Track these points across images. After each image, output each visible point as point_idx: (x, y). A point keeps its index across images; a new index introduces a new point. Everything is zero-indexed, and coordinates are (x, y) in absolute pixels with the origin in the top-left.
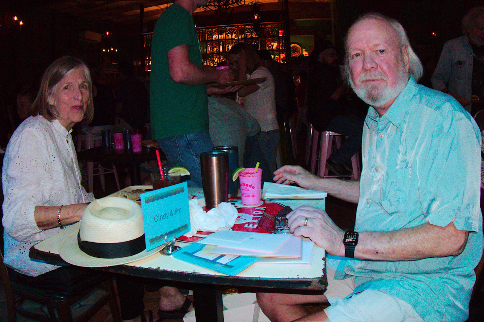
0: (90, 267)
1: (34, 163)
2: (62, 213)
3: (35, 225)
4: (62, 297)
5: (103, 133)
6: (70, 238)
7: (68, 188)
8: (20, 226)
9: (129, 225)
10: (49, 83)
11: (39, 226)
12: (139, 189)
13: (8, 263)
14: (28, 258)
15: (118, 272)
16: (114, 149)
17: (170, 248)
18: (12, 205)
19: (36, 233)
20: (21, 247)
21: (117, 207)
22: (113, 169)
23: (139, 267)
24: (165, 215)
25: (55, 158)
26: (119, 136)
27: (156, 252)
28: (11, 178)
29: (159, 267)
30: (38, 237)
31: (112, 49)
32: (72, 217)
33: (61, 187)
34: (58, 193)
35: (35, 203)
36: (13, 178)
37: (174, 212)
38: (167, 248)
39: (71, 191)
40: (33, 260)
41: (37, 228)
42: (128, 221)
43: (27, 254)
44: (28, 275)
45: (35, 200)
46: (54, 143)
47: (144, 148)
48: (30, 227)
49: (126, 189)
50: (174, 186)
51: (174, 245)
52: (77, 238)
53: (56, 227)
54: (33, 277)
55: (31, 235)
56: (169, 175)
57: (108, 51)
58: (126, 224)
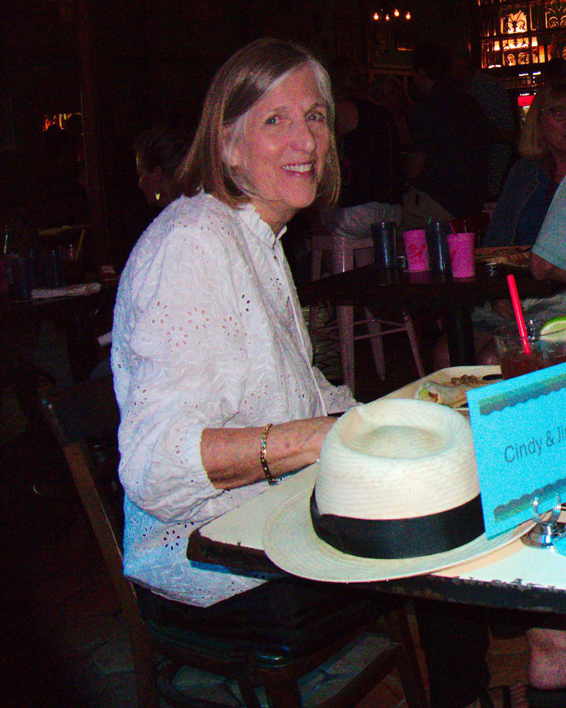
0: (343, 581)
1: (198, 318)
2: (270, 446)
3: (204, 477)
4: (277, 659)
5: (375, 231)
6: (292, 507)
7: (285, 378)
8: (165, 480)
9: (440, 471)
10: (226, 111)
11: (214, 480)
12: (469, 374)
13: (135, 576)
14: (187, 559)
15: (416, 593)
16: (406, 271)
17: (547, 528)
18: (144, 429)
19: (207, 499)
20: (167, 533)
21: (410, 424)
22: (404, 322)
23: (469, 579)
24: (532, 445)
25: (250, 303)
26: (415, 238)
27: (511, 541)
28: (140, 359)
29: (521, 578)
30: (210, 508)
31: (397, 14)
32: (295, 453)
33: (267, 378)
34: (260, 391)
35: (201, 422)
36: (147, 359)
37: (555, 436)
38: (540, 528)
39: (293, 387)
40: (199, 567)
41: (209, 486)
42: (438, 462)
43: (184, 551)
44: (189, 603)
45: (202, 416)
46: (247, 264)
47: (480, 267)
48: (191, 484)
49: (434, 376)
50: (556, 367)
51: (558, 521)
52: (309, 507)
53: (258, 480)
54: (200, 608)
55: (195, 504)
56: (542, 338)
57: (387, 18)
58: (432, 470)
